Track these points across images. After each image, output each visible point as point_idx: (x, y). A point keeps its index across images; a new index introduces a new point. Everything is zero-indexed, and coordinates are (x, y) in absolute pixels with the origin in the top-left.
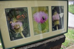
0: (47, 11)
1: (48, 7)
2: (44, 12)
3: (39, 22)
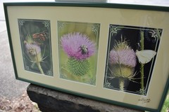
2: (85, 36)
3: (72, 56)
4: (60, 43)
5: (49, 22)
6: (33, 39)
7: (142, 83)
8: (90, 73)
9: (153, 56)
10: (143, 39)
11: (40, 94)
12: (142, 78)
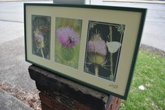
1: (81, 21)
4: (56, 34)
7: (112, 70)
10: (111, 32)
11: (37, 72)
12: (112, 65)
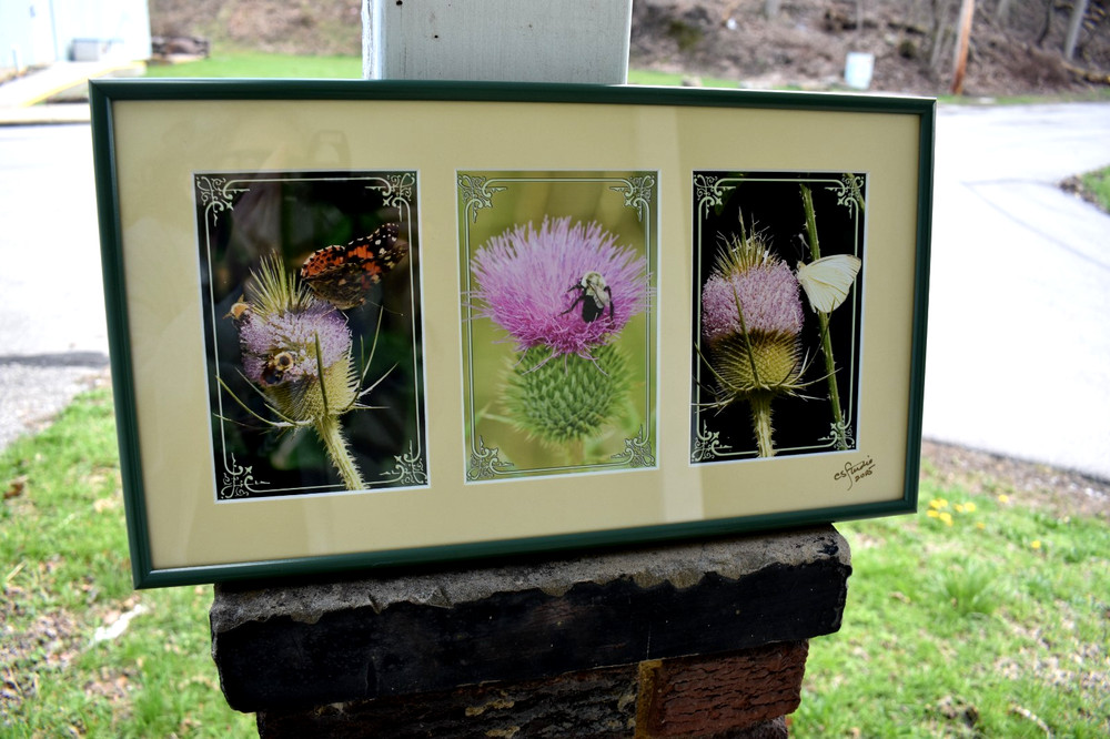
0: (637, 226)
2: (595, 230)
3: (536, 341)
4: (469, 282)
5: (409, 178)
6: (302, 283)
8: (629, 406)
9: (851, 279)
10: (812, 215)
